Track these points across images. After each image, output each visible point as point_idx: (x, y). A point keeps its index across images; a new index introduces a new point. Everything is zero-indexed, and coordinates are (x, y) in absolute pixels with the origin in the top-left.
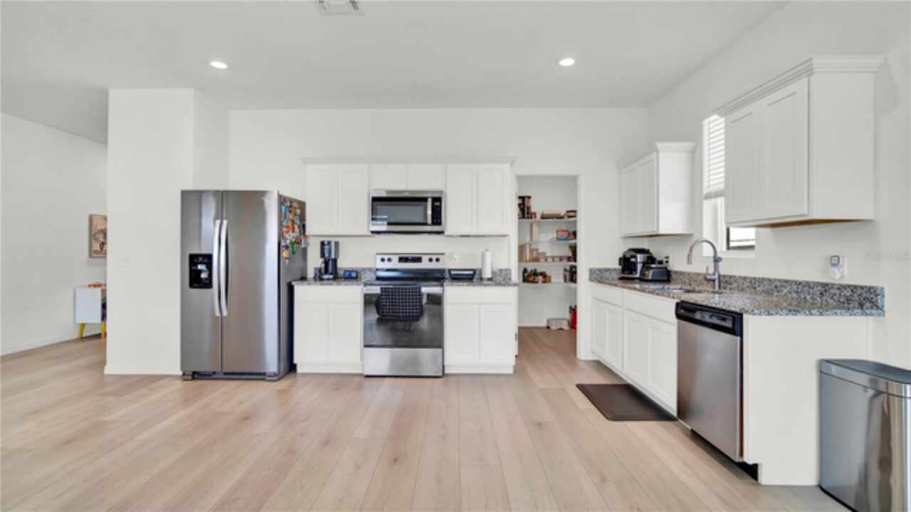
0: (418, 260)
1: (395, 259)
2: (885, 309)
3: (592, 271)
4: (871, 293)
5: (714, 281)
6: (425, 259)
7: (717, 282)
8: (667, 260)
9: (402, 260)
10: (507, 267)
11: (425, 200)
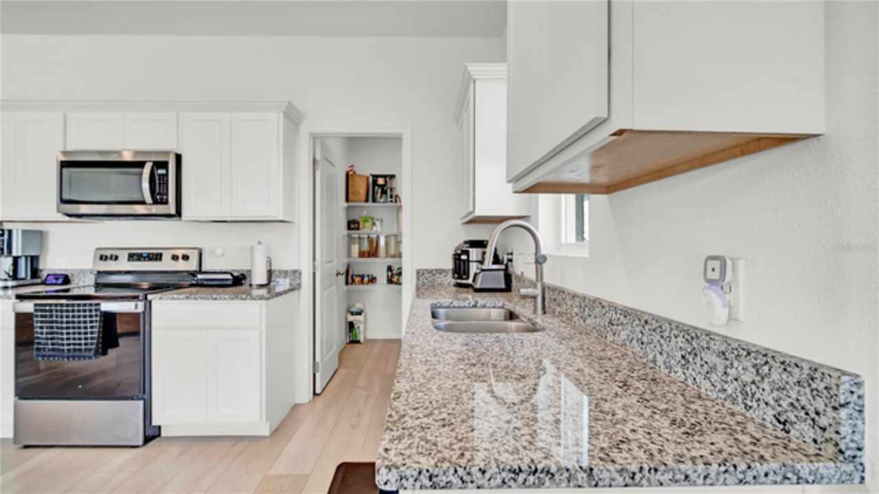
0: (158, 257)
1: (124, 256)
2: (866, 457)
3: (419, 273)
4: (815, 393)
5: (535, 298)
6: (167, 256)
7: (539, 299)
8: (510, 257)
9: (131, 257)
10: (295, 268)
11: (141, 165)
